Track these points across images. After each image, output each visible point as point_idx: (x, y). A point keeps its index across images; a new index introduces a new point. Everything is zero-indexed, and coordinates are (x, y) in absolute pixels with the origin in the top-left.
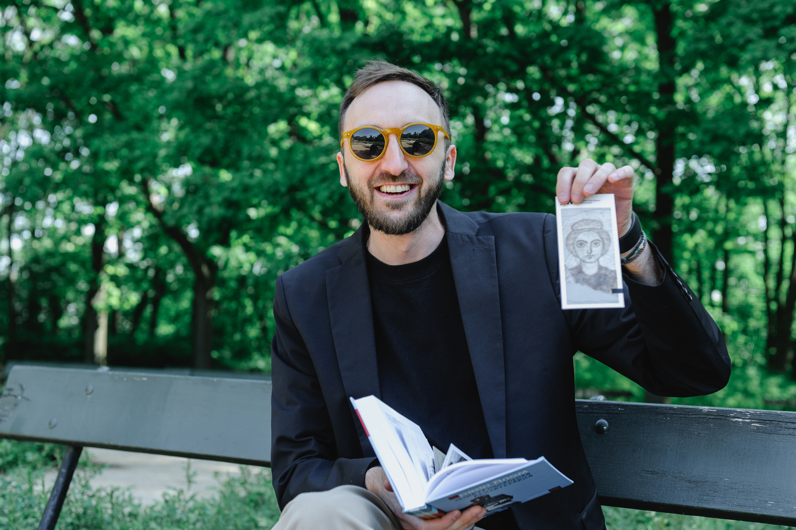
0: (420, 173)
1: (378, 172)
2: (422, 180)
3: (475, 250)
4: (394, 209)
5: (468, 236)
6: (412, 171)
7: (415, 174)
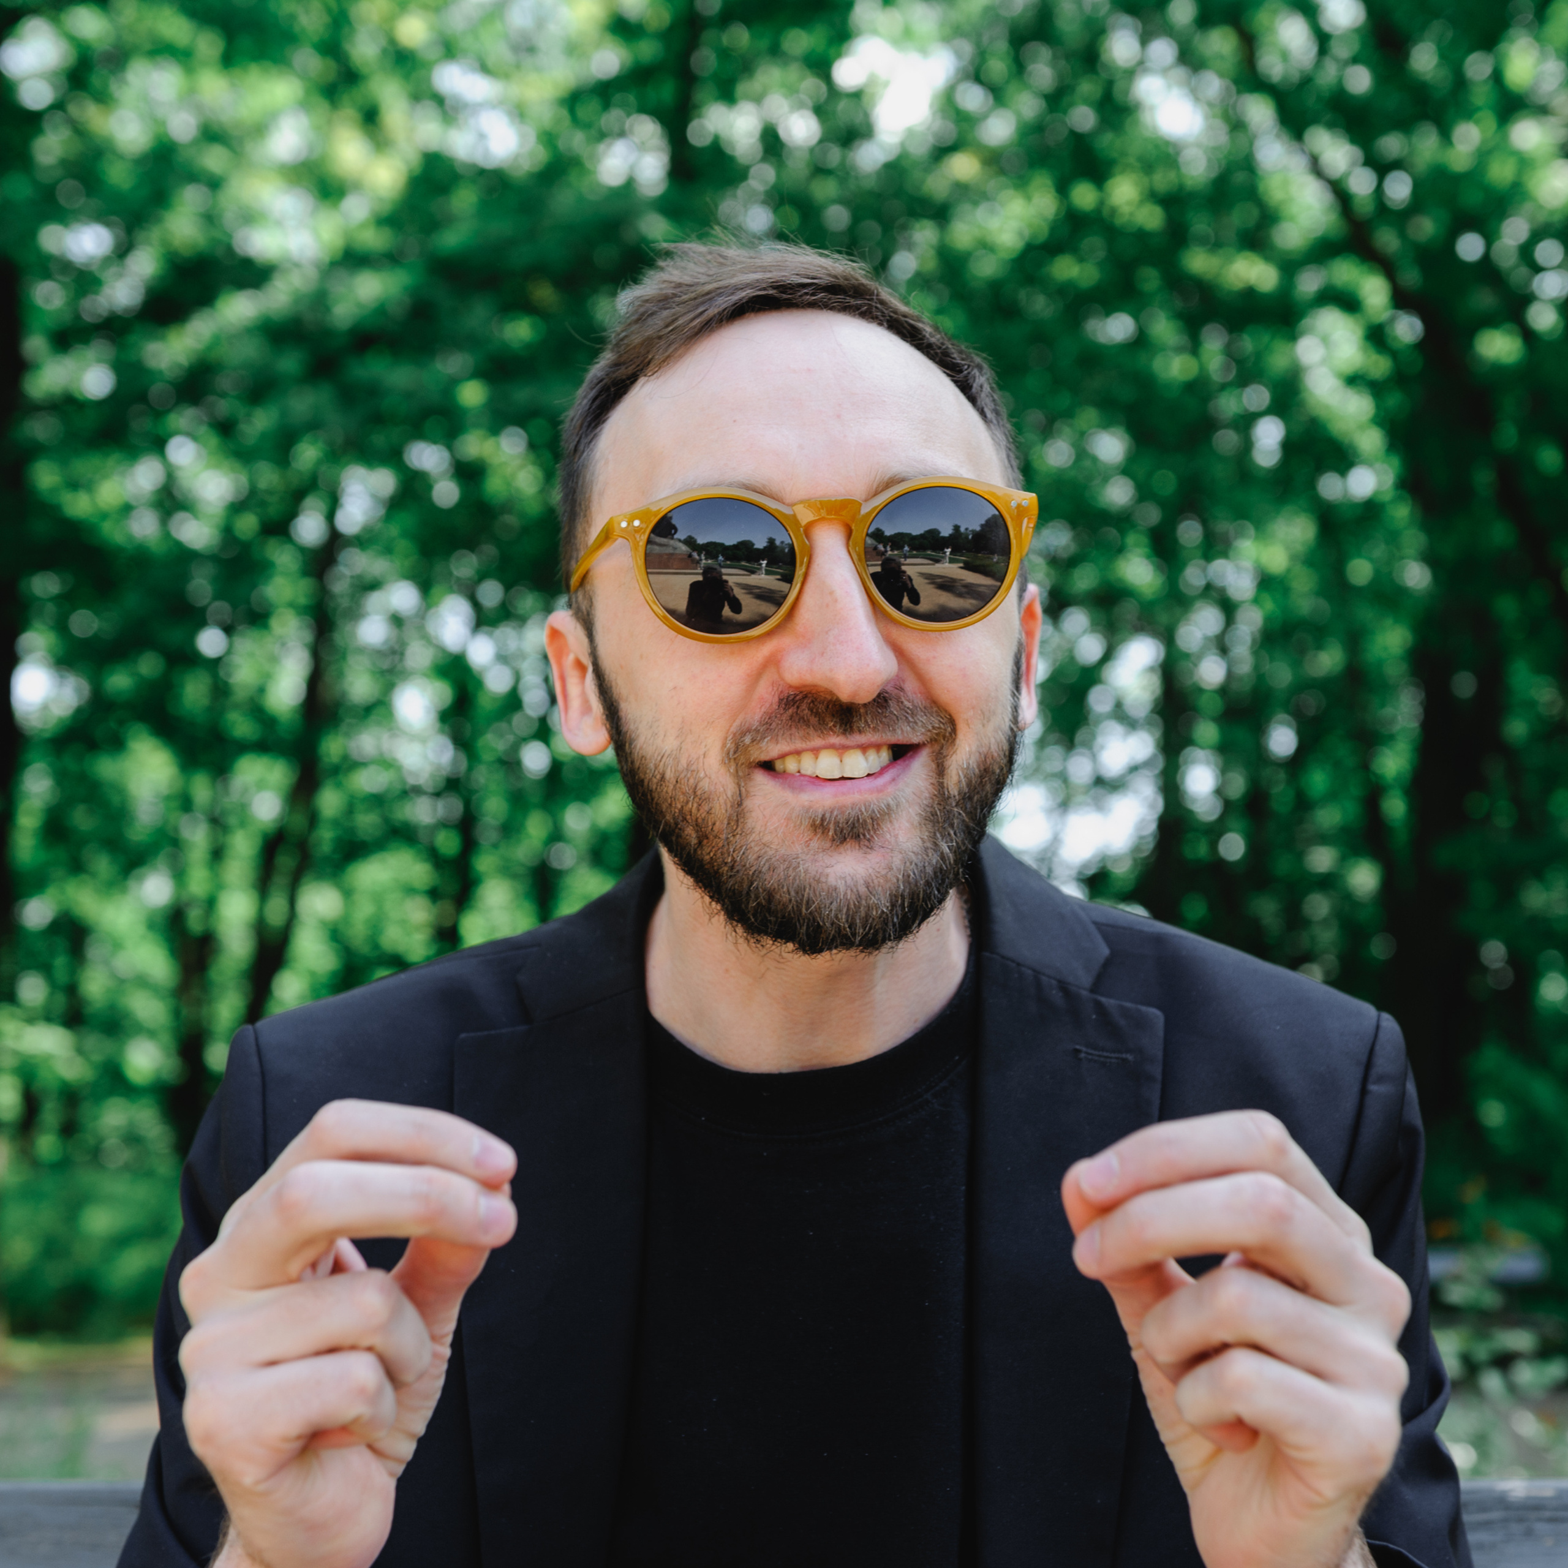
0: (944, 697)
1: (766, 695)
2: (952, 722)
3: (1083, 1055)
4: (844, 840)
5: (1064, 987)
6: (911, 686)
7: (919, 700)
